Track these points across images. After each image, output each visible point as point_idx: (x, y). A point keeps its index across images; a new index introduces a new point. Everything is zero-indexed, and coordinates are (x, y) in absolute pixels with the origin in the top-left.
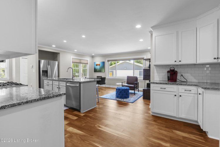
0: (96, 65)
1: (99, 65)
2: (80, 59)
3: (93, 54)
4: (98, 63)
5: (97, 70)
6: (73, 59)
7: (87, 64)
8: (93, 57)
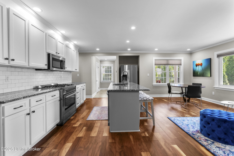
0: (197, 65)
1: (201, 65)
2: (168, 60)
3: (189, 50)
4: (199, 62)
5: (197, 73)
6: (155, 60)
7: (181, 65)
8: (191, 53)
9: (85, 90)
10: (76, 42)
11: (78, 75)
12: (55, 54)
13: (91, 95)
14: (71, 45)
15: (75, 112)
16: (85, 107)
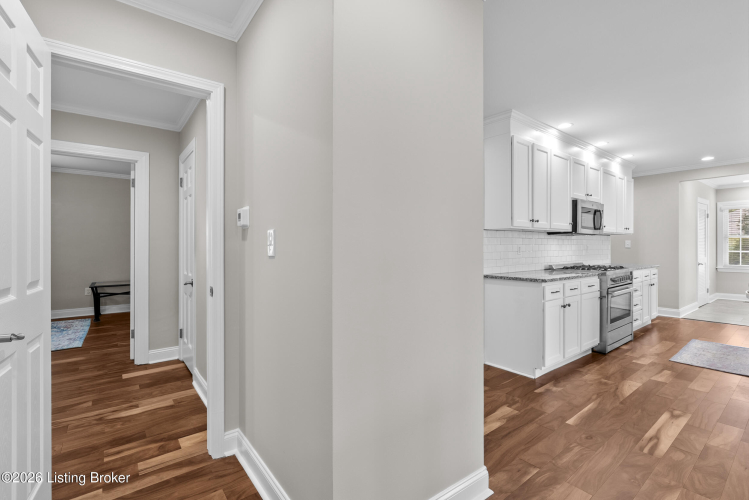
9: (655, 289)
10: (628, 156)
11: (628, 243)
12: (585, 198)
13: (677, 308)
14: (615, 167)
15: (630, 338)
16: (654, 336)
